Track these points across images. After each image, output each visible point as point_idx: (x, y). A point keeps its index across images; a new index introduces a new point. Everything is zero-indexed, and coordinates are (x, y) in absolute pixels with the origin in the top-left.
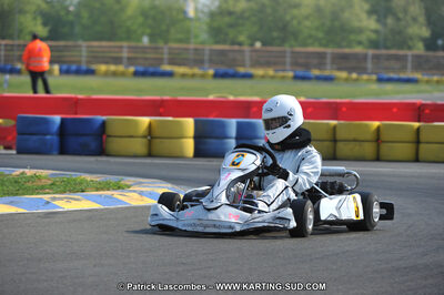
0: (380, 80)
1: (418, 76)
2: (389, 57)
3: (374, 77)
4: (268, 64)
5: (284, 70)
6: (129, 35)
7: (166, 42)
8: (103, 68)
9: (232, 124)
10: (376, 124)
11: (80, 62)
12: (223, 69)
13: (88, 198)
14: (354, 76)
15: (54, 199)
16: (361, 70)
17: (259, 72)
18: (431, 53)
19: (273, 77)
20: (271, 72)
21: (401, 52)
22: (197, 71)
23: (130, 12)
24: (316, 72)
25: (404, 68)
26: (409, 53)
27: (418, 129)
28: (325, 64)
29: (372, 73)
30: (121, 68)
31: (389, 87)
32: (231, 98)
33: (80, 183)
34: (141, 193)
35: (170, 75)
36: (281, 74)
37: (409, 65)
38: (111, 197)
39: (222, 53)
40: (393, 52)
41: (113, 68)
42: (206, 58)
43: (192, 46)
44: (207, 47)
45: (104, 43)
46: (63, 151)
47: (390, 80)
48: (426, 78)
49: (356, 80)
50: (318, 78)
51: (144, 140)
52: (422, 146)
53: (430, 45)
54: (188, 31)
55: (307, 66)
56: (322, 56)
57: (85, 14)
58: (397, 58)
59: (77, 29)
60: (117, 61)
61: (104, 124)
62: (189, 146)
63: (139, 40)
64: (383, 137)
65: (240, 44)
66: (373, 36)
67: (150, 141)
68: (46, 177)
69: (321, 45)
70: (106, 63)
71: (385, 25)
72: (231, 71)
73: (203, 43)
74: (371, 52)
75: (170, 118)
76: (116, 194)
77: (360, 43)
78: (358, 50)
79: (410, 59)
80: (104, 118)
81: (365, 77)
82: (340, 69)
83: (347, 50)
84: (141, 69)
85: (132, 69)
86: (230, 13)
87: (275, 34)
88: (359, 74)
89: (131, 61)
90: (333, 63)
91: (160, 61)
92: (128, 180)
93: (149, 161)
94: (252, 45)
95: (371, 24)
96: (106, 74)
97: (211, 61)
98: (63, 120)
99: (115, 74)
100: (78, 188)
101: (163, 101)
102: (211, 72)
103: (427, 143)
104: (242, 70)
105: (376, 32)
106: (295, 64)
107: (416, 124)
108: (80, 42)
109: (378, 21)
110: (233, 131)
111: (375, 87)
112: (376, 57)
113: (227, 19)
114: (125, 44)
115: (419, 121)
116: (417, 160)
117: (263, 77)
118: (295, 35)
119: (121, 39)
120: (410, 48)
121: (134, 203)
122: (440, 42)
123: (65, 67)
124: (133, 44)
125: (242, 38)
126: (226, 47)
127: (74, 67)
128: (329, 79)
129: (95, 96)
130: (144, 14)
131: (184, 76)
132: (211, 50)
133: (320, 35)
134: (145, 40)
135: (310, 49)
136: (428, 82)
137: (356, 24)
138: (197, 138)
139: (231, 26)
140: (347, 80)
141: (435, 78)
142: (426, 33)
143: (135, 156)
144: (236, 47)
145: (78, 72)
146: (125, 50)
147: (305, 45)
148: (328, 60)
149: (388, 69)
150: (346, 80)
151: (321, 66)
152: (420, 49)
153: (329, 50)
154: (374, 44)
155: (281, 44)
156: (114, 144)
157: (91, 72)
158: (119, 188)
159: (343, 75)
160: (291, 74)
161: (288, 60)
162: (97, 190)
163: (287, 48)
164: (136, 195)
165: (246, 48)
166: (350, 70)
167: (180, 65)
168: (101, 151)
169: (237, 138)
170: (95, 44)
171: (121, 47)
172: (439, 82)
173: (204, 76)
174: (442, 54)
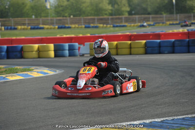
0: (114, 26)
1: (126, 24)
2: (116, 19)
3: (112, 26)
4: (75, 23)
5: (81, 25)
6: (28, 15)
7: (41, 17)
8: (20, 27)
9: (66, 45)
10: (116, 43)
11: (11, 25)
12: (61, 26)
13: (19, 75)
14: (105, 26)
15: (7, 76)
16: (107, 24)
17: (73, 26)
18: (130, 16)
19: (78, 27)
20: (77, 26)
21: (120, 17)
22: (52, 27)
23: (27, 7)
24: (92, 25)
25: (122, 22)
26: (123, 17)
27: (131, 44)
28: (94, 22)
29: (111, 24)
30: (26, 27)
31: (117, 29)
32: (65, 36)
34: (38, 72)
35: (43, 28)
36: (80, 26)
37: (123, 21)
38: (27, 74)
39: (60, 20)
40: (117, 16)
41: (23, 27)
42: (55, 22)
43: (49, 18)
45: (19, 19)
46: (8, 57)
47: (117, 26)
48: (129, 25)
49: (106, 27)
50: (93, 27)
51: (37, 53)
52: (132, 49)
53: (130, 13)
54: (48, 13)
55: (89, 23)
56: (94, 19)
57: (12, 9)
58: (119, 19)
59: (9, 14)
60: (24, 24)
61: (22, 47)
62: (52, 54)
64: (118, 47)
65: (66, 17)
66: (110, 11)
67: (39, 53)
68: (3, 68)
69: (93, 16)
70: (21, 25)
71: (114, 7)
72: (63, 26)
73: (53, 17)
74: (110, 17)
75: (45, 44)
76: (29, 73)
77: (106, 14)
78: (106, 17)
79: (123, 19)
80: (22, 45)
81: (109, 26)
82: (100, 23)
83: (102, 17)
84: (33, 27)
85: (29, 27)
86: (62, 6)
87: (78, 13)
88: (107, 25)
89: (29, 24)
90: (97, 21)
91: (39, 24)
92: (33, 68)
93: (38, 59)
94: (70, 17)
95: (110, 7)
97: (56, 23)
98: (8, 47)
99: (24, 29)
100: (15, 72)
101: (42, 38)
102: (57, 27)
103: (134, 48)
104: (67, 26)
105: (111, 10)
106: (85, 23)
107: (129, 42)
108: (11, 19)
109: (112, 6)
110: (67, 48)
111: (112, 29)
112: (112, 19)
113: (61, 8)
114: (27, 19)
115: (130, 41)
116: (131, 54)
117: (75, 27)
118: (84, 12)
119: (25, 17)
120: (123, 15)
121: (35, 76)
122: (133, 12)
123: (6, 28)
124: (29, 18)
125: (66, 15)
126: (61, 18)
127: (9, 27)
128: (96, 27)
129: (18, 38)
130: (32, 8)
131: (48, 28)
132: (56, 19)
133: (93, 12)
134: (33, 17)
135: (90, 17)
136: (130, 26)
137: (105, 8)
138: (55, 51)
139: (63, 10)
141: (132, 25)
142: (128, 9)
143: (34, 58)
144: (65, 18)
145: (11, 29)
146: (27, 21)
147: (88, 16)
148: (96, 21)
149: (116, 23)
150: (102, 27)
151: (93, 23)
152: (126, 15)
153: (96, 17)
154: (111, 14)
155: (80, 16)
156: (26, 54)
157: (15, 29)
159: (101, 25)
160: (84, 26)
161: (82, 21)
162: (22, 72)
163: (81, 17)
164: (36, 73)
165: (68, 18)
166: (104, 24)
167: (46, 25)
168: (22, 57)
169: (69, 50)
170: (16, 19)
171: (25, 20)
172: (134, 26)
173: (54, 28)
174: (134, 16)
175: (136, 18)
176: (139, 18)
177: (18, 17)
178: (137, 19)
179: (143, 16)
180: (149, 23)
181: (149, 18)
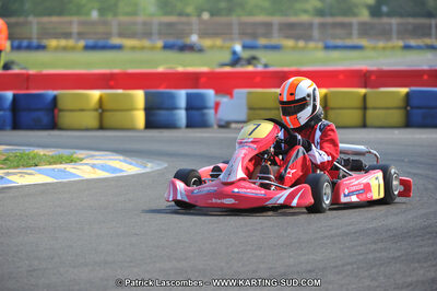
0: (327, 48)
1: (364, 42)
2: (335, 25)
3: (320, 45)
4: (215, 35)
6: (79, 11)
7: (115, 15)
8: (53, 43)
9: (181, 96)
10: (324, 92)
11: (30, 38)
12: (171, 40)
14: (301, 44)
15: (8, 174)
16: (308, 38)
17: (207, 43)
18: (376, 20)
20: (219, 42)
21: (347, 20)
22: (146, 43)
24: (262, 41)
25: (350, 35)
26: (354, 20)
27: (365, 95)
28: (272, 33)
29: (319, 40)
30: (71, 43)
31: (335, 54)
33: (33, 158)
35: (119, 48)
36: (229, 44)
37: (355, 32)
39: (170, 25)
40: (339, 19)
41: (63, 42)
42: (155, 29)
43: (140, 19)
44: (156, 20)
45: (55, 19)
46: (16, 126)
47: (336, 48)
48: (371, 44)
49: (304, 48)
52: (369, 111)
53: (375, 11)
55: (255, 36)
56: (268, 25)
58: (343, 25)
59: (27, 6)
60: (67, 35)
61: (55, 98)
63: (88, 14)
65: (188, 15)
69: (267, 14)
70: (57, 36)
72: (179, 42)
73: (151, 15)
74: (317, 20)
75: (119, 91)
77: (305, 11)
78: (304, 18)
79: (355, 28)
80: (56, 92)
81: (312, 45)
82: (287, 37)
83: (293, 19)
84: (91, 42)
85: (82, 43)
87: (223, 5)
88: (306, 41)
89: (81, 35)
90: (280, 32)
91: (109, 35)
92: (81, 154)
93: (100, 134)
94: (199, 16)
96: (57, 49)
97: (160, 34)
98: (14, 97)
99: (65, 49)
100: (31, 163)
101: (112, 74)
102: (160, 44)
103: (374, 108)
106: (243, 34)
107: (363, 91)
108: (31, 18)
110: (183, 102)
111: (321, 54)
112: (323, 26)
114: (75, 19)
115: (365, 87)
116: (364, 126)
117: (212, 47)
119: (71, 15)
120: (355, 15)
122: (385, 9)
123: (16, 43)
124: (83, 18)
125: (189, 9)
126: (173, 19)
127: (25, 43)
128: (275, 48)
129: (45, 72)
131: (133, 48)
132: (160, 24)
134: (95, 15)
135: (257, 19)
136: (374, 49)
138: (148, 110)
140: (294, 49)
141: (381, 44)
143: (87, 130)
144: (184, 19)
145: (29, 48)
146: (75, 25)
147: (251, 14)
148: (276, 28)
149: (334, 37)
151: (268, 35)
152: (365, 16)
153: (276, 20)
154: (320, 13)
155: (228, 15)
157: (41, 48)
158: (72, 161)
159: (290, 43)
161: (236, 30)
162: (51, 164)
163: (234, 19)
165: (194, 19)
166: (297, 38)
167: (128, 37)
168: (54, 126)
170: (45, 19)
171: (71, 23)
172: (384, 48)
173: (152, 48)
174: (385, 20)
175: (390, 24)
176: (398, 24)
177: (50, 15)
178: (394, 28)
179: (411, 20)
180: (428, 41)
181: (430, 27)
